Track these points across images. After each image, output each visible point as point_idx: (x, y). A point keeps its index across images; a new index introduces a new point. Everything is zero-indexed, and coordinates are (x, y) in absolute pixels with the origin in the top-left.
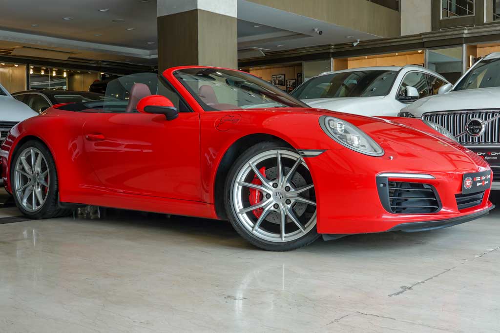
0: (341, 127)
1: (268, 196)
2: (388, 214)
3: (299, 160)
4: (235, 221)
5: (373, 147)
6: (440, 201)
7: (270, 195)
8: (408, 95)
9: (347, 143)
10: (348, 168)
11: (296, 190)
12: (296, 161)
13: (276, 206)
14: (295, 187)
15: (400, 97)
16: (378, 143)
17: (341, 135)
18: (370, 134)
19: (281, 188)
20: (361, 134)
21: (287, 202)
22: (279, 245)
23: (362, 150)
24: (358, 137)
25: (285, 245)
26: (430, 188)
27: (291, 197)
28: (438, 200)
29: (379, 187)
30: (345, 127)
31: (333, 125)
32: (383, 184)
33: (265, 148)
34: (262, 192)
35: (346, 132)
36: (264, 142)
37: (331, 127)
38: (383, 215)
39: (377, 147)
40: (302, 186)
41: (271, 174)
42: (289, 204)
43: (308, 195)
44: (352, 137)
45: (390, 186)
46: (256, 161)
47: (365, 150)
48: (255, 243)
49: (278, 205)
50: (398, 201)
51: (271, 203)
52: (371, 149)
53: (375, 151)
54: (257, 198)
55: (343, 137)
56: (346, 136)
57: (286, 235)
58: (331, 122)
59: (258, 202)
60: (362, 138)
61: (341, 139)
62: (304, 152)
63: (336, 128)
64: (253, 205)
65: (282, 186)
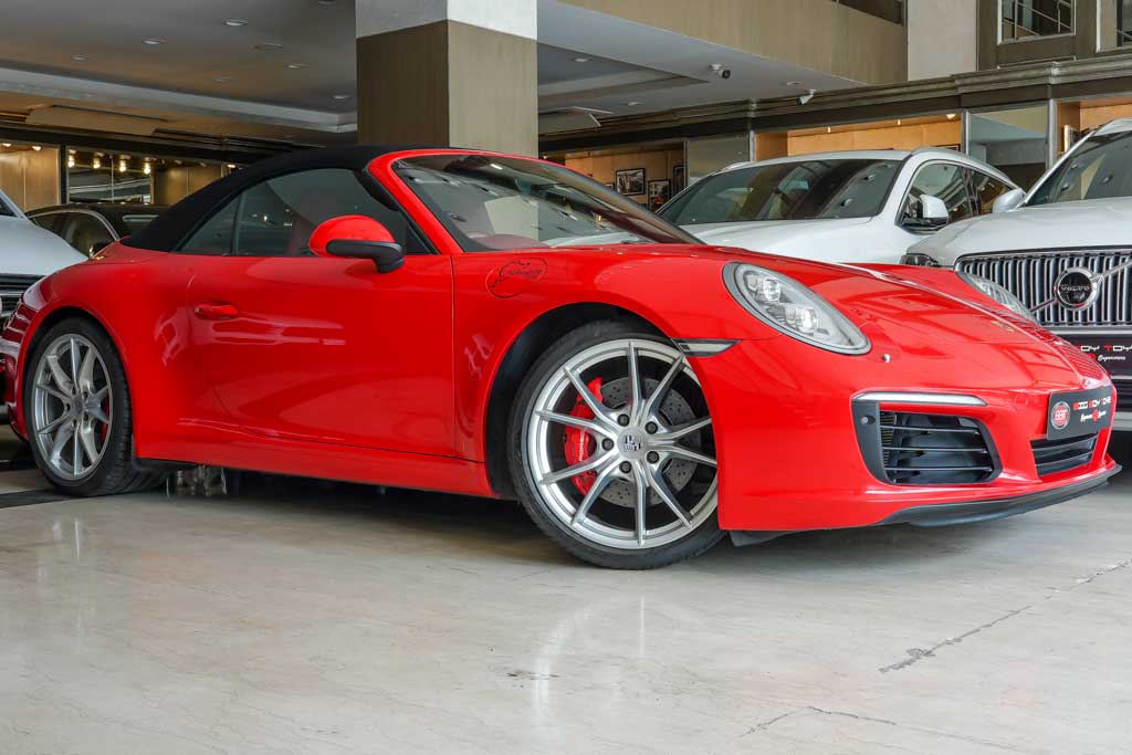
0: (773, 289)
1: (608, 444)
2: (880, 485)
3: (678, 362)
4: (533, 501)
5: (844, 334)
6: (998, 456)
7: (612, 441)
8: (924, 216)
9: (787, 324)
10: (788, 380)
11: (672, 430)
12: (669, 366)
13: (626, 467)
14: (670, 423)
15: (907, 220)
16: (858, 325)
17: (773, 306)
18: (838, 303)
19: (636, 426)
20: (819, 304)
21: (652, 458)
22: (632, 556)
23: (820, 341)
24: (810, 310)
25: (645, 555)
26: (975, 426)
27: (659, 447)
28: (992, 454)
29: (858, 424)
30: (782, 288)
31: (754, 283)
32: (868, 417)
33: (600, 336)
34: (594, 434)
35: (784, 298)
36: (598, 323)
37: (750, 287)
38: (869, 488)
39: (853, 332)
40: (684, 422)
41: (615, 394)
42: (655, 462)
43: (698, 441)
44: (798, 311)
45: (883, 421)
46: (580, 365)
47: (828, 339)
48: (577, 552)
49: (630, 465)
50: (902, 457)
51: (613, 459)
52: (840, 337)
53: (850, 342)
54: (581, 448)
55: (777, 312)
56: (783, 309)
57: (649, 533)
58: (749, 277)
59: (584, 458)
60: (819, 312)
61: (773, 315)
62: (690, 345)
63: (762, 290)
64: (572, 464)
65: (640, 421)
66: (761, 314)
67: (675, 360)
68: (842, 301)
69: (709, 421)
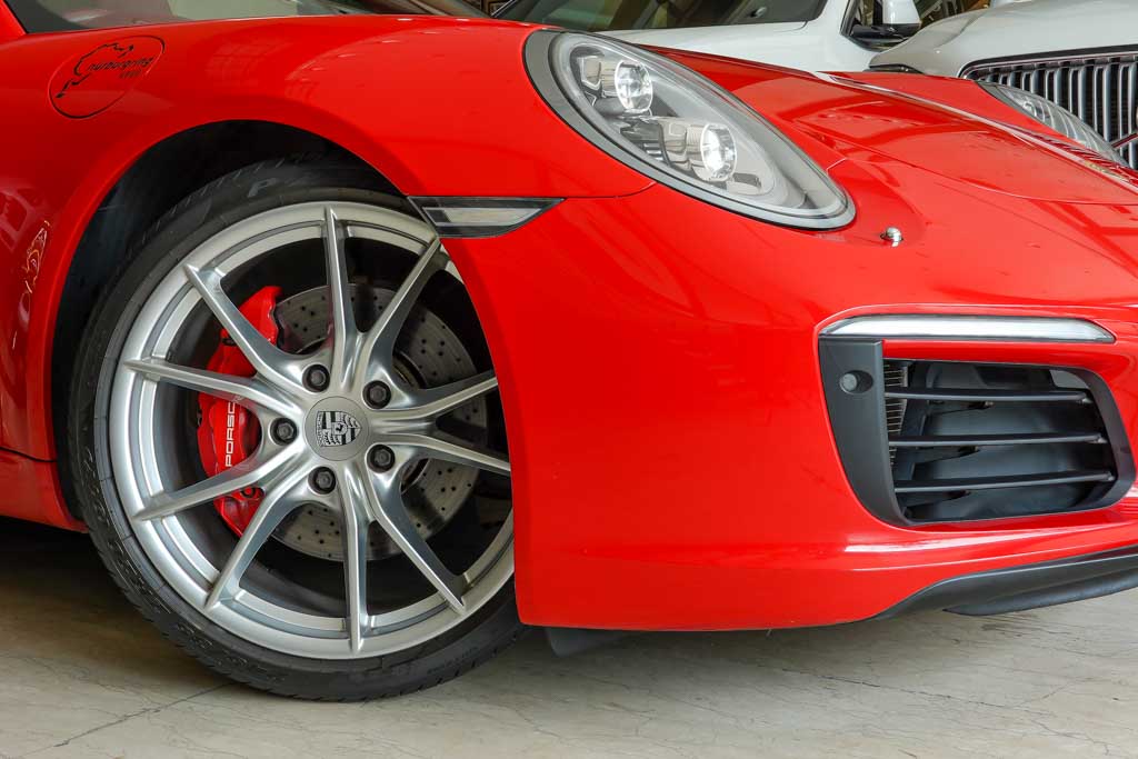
0: (635, 86)
1: (285, 431)
2: (884, 530)
3: (431, 250)
4: (122, 556)
5: (794, 184)
6: (1127, 450)
7: (293, 424)
8: (885, 21)
9: (667, 162)
10: (672, 290)
11: (421, 401)
12: (414, 259)
13: (324, 480)
14: (421, 382)
15: (857, 27)
16: (824, 166)
17: (634, 122)
18: (778, 119)
19: (344, 390)
20: (736, 121)
21: (379, 459)
22: (338, 674)
23: (739, 198)
24: (719, 133)
25: (366, 673)
26: (1080, 383)
27: (391, 436)
28: (1115, 443)
29: (831, 389)
30: (655, 86)
31: (593, 71)
32: (854, 372)
33: (262, 194)
34: (254, 409)
35: (661, 107)
36: (259, 167)
37: (589, 84)
38: (851, 540)
39: (814, 179)
40: (451, 380)
41: (305, 321)
42: (386, 468)
43: (481, 420)
44: (692, 133)
45: (891, 383)
46: (220, 259)
47: (757, 196)
48: (220, 667)
49: (333, 474)
50: (923, 458)
51: (296, 464)
52: (783, 191)
53: (809, 202)
54: (230, 438)
55: (646, 134)
56: (659, 128)
57: (374, 621)
58: (582, 61)
59: (236, 461)
60: (738, 137)
61: (637, 141)
62: (450, 212)
63: (613, 88)
64: (213, 474)
65: (351, 382)
66: (611, 139)
67: (426, 246)
68: (782, 115)
69: (492, 383)
